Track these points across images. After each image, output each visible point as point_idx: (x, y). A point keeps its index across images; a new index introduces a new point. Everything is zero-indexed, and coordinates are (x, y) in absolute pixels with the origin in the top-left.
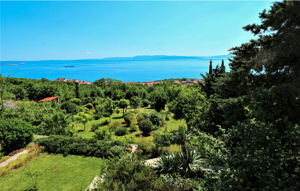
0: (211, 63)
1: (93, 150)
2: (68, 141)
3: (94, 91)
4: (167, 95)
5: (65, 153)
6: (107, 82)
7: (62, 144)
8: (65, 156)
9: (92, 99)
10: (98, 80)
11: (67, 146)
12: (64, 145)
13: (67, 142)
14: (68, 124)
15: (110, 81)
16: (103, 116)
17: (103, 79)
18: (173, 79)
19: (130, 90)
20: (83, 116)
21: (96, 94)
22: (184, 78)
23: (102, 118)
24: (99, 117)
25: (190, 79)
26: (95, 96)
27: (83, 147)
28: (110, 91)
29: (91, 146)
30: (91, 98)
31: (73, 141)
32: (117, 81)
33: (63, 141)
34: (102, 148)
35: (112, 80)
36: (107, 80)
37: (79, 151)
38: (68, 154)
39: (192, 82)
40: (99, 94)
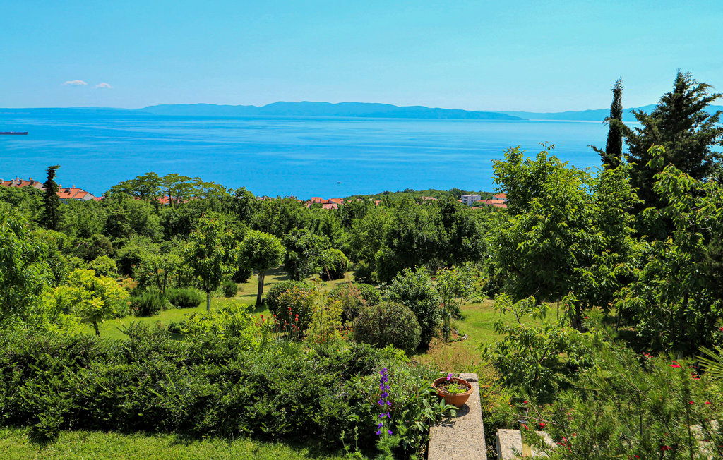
0: (617, 93)
1: (227, 400)
2: (53, 355)
3: (121, 211)
4: (437, 224)
5: (45, 421)
6: (166, 189)
7: (17, 373)
8: (42, 439)
9: (111, 244)
10: (128, 182)
11: (56, 382)
12: (28, 374)
13: (54, 362)
14: (37, 292)
15: (179, 187)
16: (173, 302)
17: (150, 177)
18: (416, 193)
19: (268, 213)
20: (93, 289)
21: (126, 227)
22: (454, 190)
23: (168, 312)
24: (154, 303)
25: (479, 193)
26: (124, 233)
27: (161, 383)
28: (186, 218)
29: (212, 379)
30: (107, 239)
31: (85, 355)
32: (205, 185)
33: (26, 355)
34: (284, 388)
35: (187, 182)
36: (167, 181)
37: (135, 410)
38: (64, 427)
39: (484, 202)
40: (140, 227)
